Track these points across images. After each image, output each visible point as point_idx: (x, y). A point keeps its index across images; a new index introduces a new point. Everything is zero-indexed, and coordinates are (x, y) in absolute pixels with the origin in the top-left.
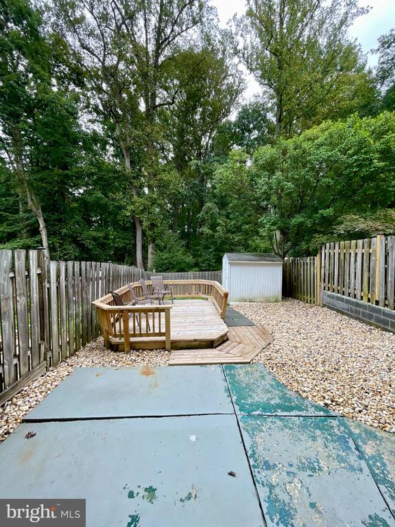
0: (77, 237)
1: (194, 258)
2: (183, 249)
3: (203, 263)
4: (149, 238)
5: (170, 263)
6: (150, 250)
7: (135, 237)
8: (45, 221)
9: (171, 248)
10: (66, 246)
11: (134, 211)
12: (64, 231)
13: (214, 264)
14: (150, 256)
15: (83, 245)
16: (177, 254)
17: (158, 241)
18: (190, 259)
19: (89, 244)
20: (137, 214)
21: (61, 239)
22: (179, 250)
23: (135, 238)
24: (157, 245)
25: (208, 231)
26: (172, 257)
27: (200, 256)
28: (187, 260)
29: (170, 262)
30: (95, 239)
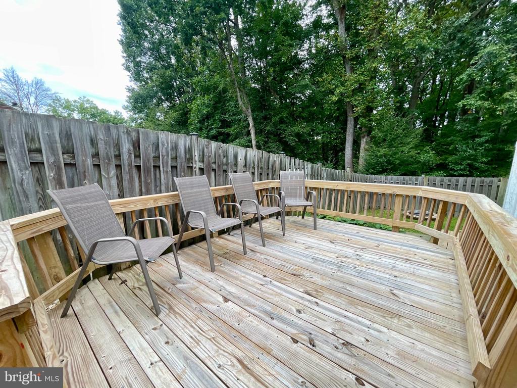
0: (281, 134)
5: (389, 162)
6: (363, 145)
7: (345, 130)
8: (254, 119)
9: (394, 139)
10: (270, 144)
11: (343, 95)
12: (268, 128)
14: (362, 154)
15: (286, 142)
17: (375, 132)
18: (428, 156)
19: (292, 141)
20: (348, 97)
21: (267, 137)
23: (345, 132)
24: (373, 138)
26: (395, 154)
28: (423, 158)
29: (389, 160)
30: (298, 135)
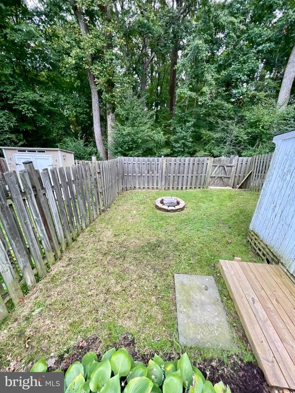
1: (164, 134)
2: (151, 122)
3: (176, 141)
4: (108, 106)
5: (134, 141)
6: (109, 122)
9: (135, 119)
11: (81, 59)
13: (190, 144)
14: (110, 131)
16: (143, 128)
17: (118, 110)
18: (160, 136)
19: (27, 110)
22: (146, 123)
23: (91, 106)
24: (117, 115)
25: (189, 93)
26: (137, 133)
27: (174, 132)
28: (156, 137)
29: (133, 139)
